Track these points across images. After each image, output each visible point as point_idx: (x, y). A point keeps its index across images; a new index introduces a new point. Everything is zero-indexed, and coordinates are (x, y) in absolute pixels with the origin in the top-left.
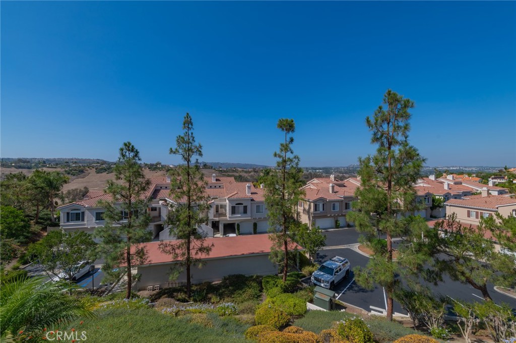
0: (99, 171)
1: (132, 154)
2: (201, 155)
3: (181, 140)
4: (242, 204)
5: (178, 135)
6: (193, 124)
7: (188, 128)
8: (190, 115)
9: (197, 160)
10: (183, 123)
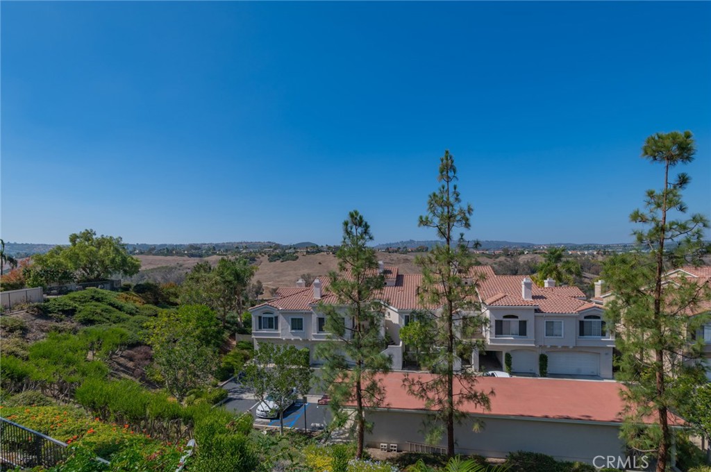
0: (273, 258)
1: (360, 230)
2: (467, 225)
3: (436, 201)
4: (517, 317)
5: (431, 193)
6: (457, 169)
7: (448, 177)
8: (450, 153)
9: (462, 235)
10: (438, 169)
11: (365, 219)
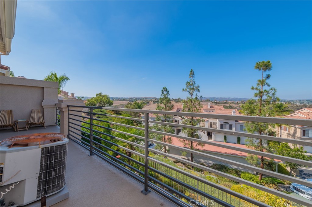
1: (166, 92)
2: (199, 91)
3: (188, 84)
5: (186, 82)
6: (195, 75)
7: (192, 77)
8: (193, 70)
9: (197, 94)
10: (189, 75)
11: (168, 89)
